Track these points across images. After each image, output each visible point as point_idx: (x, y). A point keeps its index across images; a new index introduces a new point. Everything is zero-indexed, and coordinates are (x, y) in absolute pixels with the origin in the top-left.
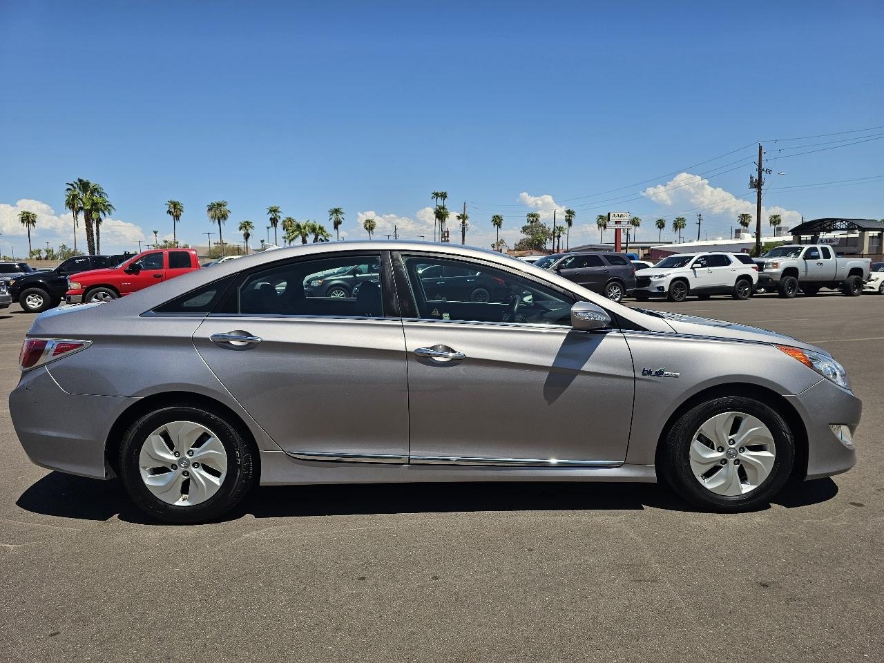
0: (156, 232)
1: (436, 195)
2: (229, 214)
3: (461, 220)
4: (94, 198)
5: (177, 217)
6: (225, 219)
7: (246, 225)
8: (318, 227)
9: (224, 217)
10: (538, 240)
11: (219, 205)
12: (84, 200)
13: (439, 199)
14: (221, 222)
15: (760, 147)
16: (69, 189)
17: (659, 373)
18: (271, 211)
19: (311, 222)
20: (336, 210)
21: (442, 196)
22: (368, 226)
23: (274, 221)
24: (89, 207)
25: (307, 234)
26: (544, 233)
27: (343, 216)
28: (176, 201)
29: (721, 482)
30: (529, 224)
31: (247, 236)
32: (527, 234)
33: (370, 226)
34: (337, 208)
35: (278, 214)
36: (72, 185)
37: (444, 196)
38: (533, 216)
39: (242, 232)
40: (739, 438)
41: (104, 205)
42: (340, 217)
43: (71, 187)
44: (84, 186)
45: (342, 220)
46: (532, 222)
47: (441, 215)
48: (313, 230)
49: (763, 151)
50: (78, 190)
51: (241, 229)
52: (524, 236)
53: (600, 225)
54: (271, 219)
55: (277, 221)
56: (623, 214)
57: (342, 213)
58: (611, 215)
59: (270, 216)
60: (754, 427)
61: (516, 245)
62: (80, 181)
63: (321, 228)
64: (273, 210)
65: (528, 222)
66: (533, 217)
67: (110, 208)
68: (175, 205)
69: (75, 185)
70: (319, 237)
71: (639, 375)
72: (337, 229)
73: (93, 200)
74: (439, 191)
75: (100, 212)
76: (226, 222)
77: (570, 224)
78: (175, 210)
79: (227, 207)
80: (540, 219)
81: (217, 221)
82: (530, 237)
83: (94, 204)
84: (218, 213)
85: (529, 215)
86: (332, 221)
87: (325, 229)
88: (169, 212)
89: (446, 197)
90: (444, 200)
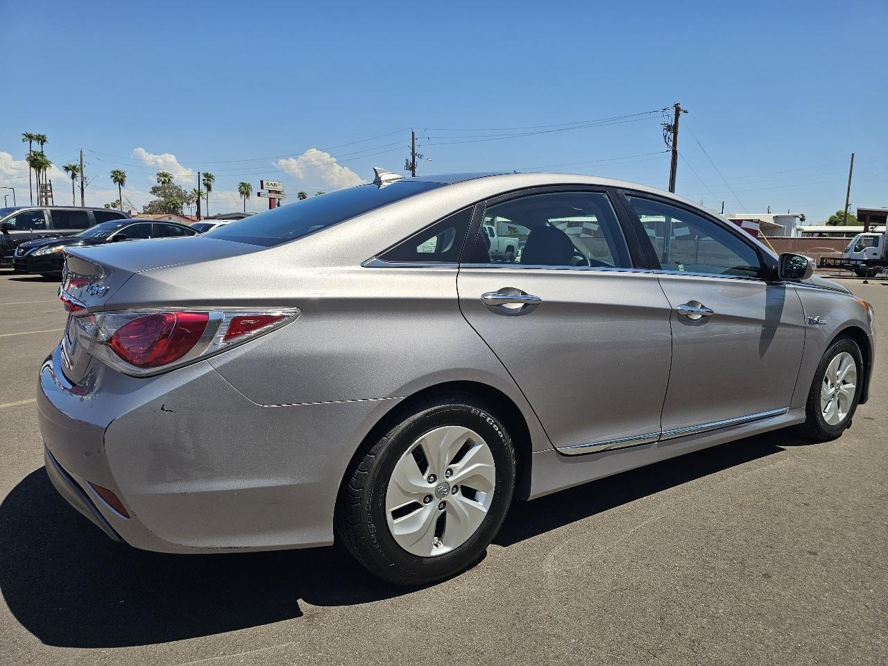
1: (30, 137)
3: (70, 172)
10: (173, 204)
13: (34, 143)
15: (413, 133)
21: (38, 139)
26: (179, 196)
30: (160, 184)
32: (159, 195)
37: (42, 140)
38: (165, 176)
46: (163, 183)
47: (38, 163)
49: (415, 137)
52: (154, 198)
53: (242, 193)
56: (277, 183)
58: (265, 183)
61: (144, 208)
65: (159, 182)
66: (165, 178)
71: (808, 324)
74: (34, 133)
77: (209, 188)
80: (173, 180)
82: (163, 199)
85: (160, 175)
89: (45, 141)
90: (42, 144)
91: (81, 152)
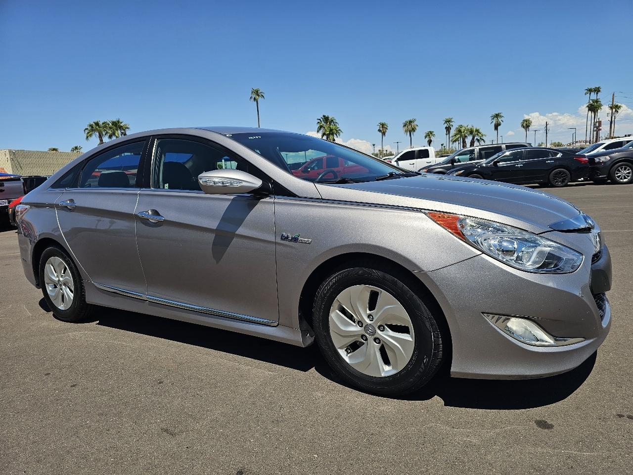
0: (374, 145)
1: (590, 91)
2: (417, 128)
4: (331, 126)
5: (384, 134)
6: (414, 131)
7: (429, 134)
8: (474, 130)
9: (414, 130)
11: (410, 122)
12: (326, 128)
13: (593, 93)
14: (412, 133)
16: (318, 123)
17: (295, 240)
18: (446, 122)
19: (470, 127)
20: (497, 115)
21: (595, 91)
22: (525, 125)
23: (448, 129)
24: (328, 132)
25: (466, 136)
27: (502, 119)
28: (383, 122)
29: (361, 360)
31: (430, 142)
33: (526, 125)
34: (497, 113)
35: (451, 123)
36: (320, 120)
37: (597, 90)
39: (427, 139)
40: (377, 314)
41: (336, 130)
42: (500, 120)
43: (319, 121)
44: (326, 119)
45: (501, 122)
47: (594, 108)
48: (471, 132)
50: (323, 123)
51: (426, 137)
54: (446, 128)
55: (451, 129)
57: (501, 117)
59: (446, 125)
60: (389, 305)
62: (324, 116)
63: (477, 131)
64: (448, 121)
67: (339, 131)
68: (383, 125)
69: (322, 120)
70: (476, 138)
71: (279, 240)
72: (497, 130)
73: (330, 128)
74: (593, 87)
75: (335, 135)
76: (415, 133)
78: (383, 129)
79: (416, 123)
81: (408, 133)
83: (331, 130)
84: (410, 127)
86: (493, 124)
87: (480, 131)
88: (380, 131)
89: (599, 91)
90: (597, 94)
91: (613, 94)
